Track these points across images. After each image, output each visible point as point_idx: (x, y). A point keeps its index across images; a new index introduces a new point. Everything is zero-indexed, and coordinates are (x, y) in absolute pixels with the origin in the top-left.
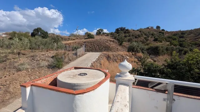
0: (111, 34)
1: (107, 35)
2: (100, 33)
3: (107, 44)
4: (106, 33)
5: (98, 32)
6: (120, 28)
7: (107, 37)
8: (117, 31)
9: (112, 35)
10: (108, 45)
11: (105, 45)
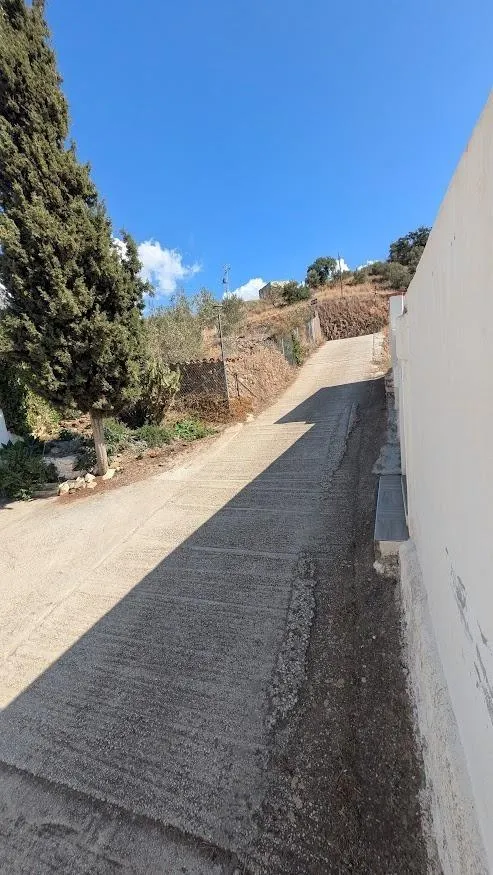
0: (374, 271)
1: (359, 279)
2: (322, 276)
3: (372, 311)
4: (347, 274)
5: (313, 276)
6: (412, 236)
7: (358, 287)
8: (399, 251)
9: (378, 277)
10: (376, 317)
11: (366, 317)
